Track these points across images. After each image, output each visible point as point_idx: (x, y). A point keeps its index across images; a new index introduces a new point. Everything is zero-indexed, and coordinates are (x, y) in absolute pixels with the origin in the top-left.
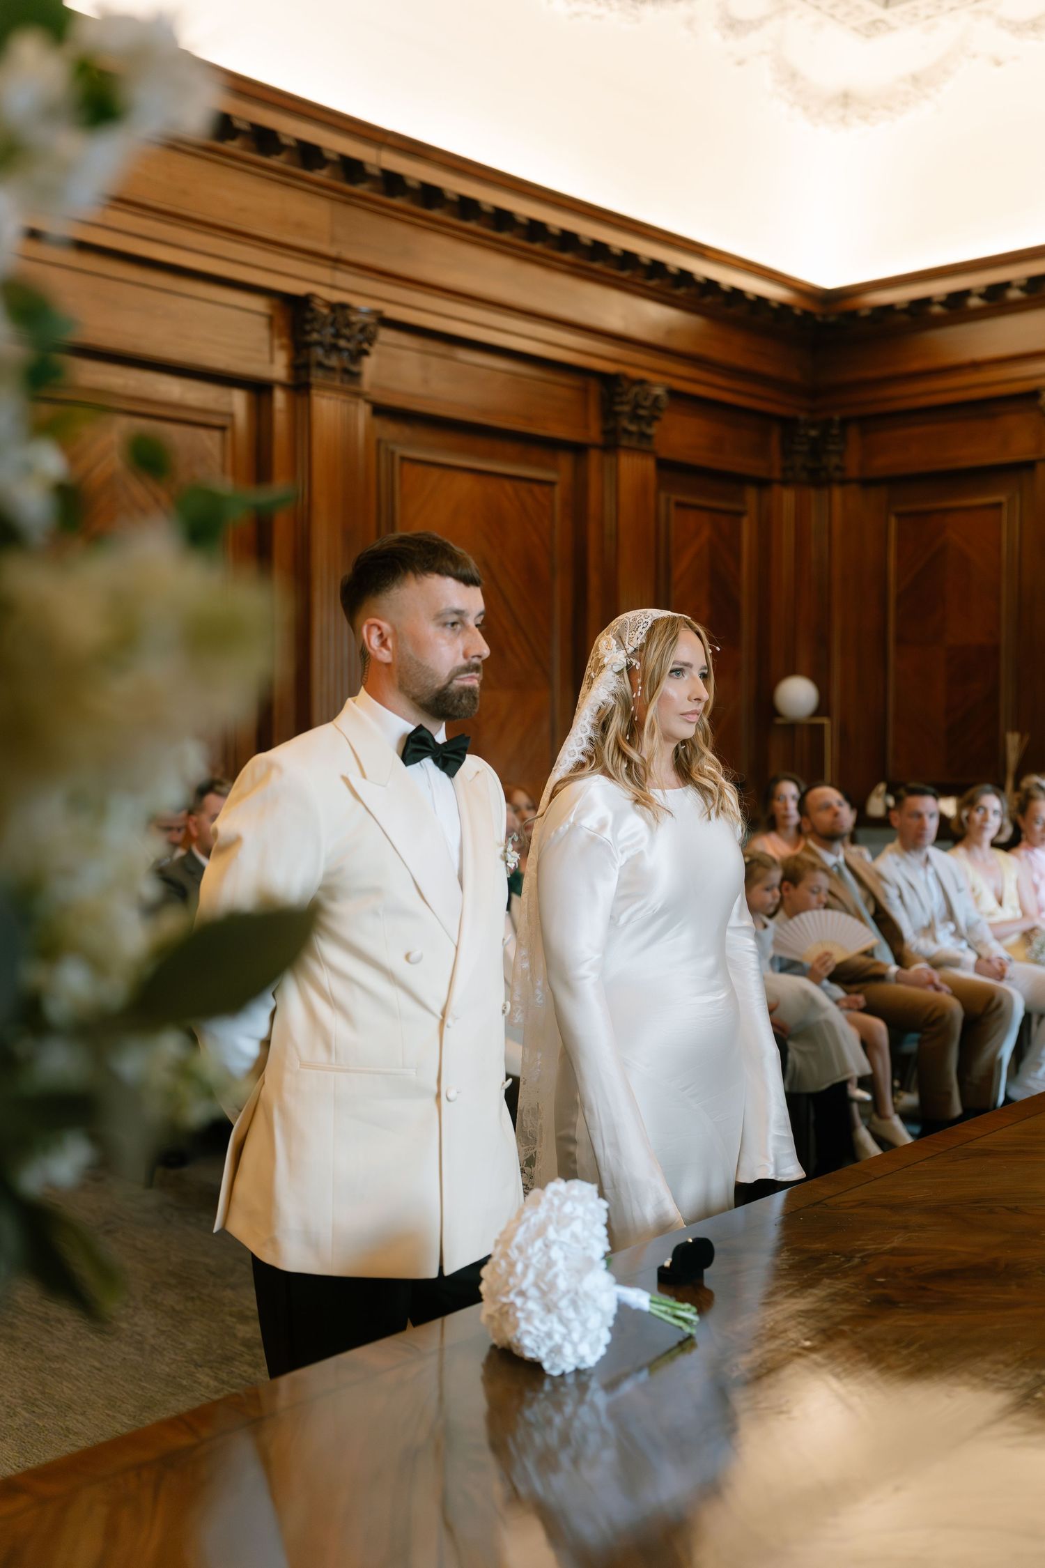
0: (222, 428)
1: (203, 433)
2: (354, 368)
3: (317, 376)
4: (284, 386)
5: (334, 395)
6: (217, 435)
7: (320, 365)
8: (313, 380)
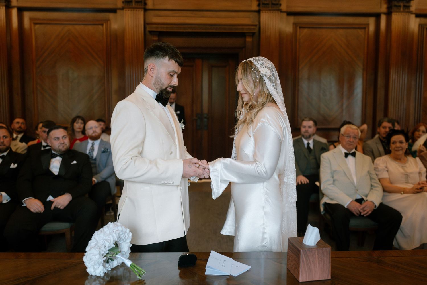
0: (365, 28)
1: (359, 30)
2: (407, 5)
3: (394, 9)
4: (385, 14)
5: (400, 14)
6: (363, 30)
7: (395, 6)
8: (393, 11)
